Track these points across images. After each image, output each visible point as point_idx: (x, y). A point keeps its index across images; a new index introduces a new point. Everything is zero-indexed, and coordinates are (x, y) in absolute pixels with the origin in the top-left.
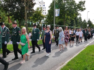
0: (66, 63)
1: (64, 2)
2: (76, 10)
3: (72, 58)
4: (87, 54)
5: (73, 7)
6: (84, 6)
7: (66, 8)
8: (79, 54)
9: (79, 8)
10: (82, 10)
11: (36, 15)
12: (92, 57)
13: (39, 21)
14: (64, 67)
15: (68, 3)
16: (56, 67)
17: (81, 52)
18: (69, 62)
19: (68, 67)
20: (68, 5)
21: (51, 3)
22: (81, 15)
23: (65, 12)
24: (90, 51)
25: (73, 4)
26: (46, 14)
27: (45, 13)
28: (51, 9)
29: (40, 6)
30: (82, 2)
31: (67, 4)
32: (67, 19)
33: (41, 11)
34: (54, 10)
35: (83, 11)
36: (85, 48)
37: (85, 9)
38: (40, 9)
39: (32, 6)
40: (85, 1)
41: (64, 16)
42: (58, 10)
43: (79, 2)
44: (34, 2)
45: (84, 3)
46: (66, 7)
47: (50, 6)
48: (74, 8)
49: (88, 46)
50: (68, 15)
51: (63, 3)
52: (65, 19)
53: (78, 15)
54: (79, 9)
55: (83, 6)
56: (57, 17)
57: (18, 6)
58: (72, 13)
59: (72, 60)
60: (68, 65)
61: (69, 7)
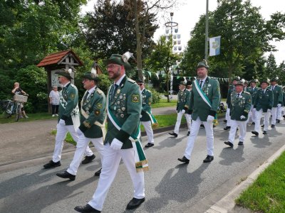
1: (229, 18)
2: (263, 37)
3: (265, 165)
5: (255, 31)
7: (237, 32)
9: (271, 32)
10: (281, 36)
11: (157, 54)
13: (165, 68)
14: (250, 188)
15: (240, 20)
16: (225, 186)
18: (262, 176)
20: (242, 24)
21: (197, 24)
22: (276, 50)
23: (232, 43)
25: (255, 21)
26: (182, 51)
27: (180, 49)
29: (167, 32)
30: (281, 16)
31: (237, 23)
32: (238, 61)
34: (203, 40)
35: (283, 39)
38: (167, 40)
39: (149, 33)
41: (230, 54)
42: (216, 40)
43: (272, 17)
44: (154, 24)
46: (234, 30)
47: (194, 31)
48: (258, 34)
50: (240, 51)
51: (226, 21)
52: (231, 61)
53: (269, 50)
54: (270, 36)
55: (281, 26)
56: (211, 58)
57: (116, 35)
58: (253, 47)
59: (268, 171)
61: (244, 32)
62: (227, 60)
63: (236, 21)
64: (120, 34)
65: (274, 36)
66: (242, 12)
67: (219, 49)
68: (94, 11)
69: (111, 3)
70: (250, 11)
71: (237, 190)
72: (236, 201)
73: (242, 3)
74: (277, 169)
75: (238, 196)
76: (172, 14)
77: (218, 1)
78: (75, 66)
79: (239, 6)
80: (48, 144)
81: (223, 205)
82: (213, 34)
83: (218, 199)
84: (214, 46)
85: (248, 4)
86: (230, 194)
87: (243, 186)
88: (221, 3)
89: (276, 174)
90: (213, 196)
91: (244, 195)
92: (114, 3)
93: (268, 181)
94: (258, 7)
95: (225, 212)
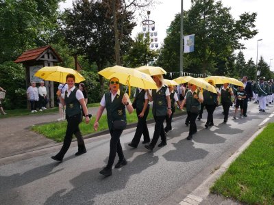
0: (226, 164)
1: (202, 17)
2: (233, 35)
3: (236, 155)
5: (226, 30)
6: (254, 26)
7: (209, 31)
8: (253, 144)
9: (241, 31)
10: (249, 35)
11: (135, 50)
13: (143, 64)
14: (222, 177)
15: (212, 19)
16: (200, 176)
18: (234, 164)
20: (214, 23)
21: (172, 22)
22: (245, 48)
23: (205, 41)
25: (226, 21)
26: (159, 48)
27: (157, 46)
29: (145, 30)
30: (248, 17)
31: (210, 22)
32: (211, 58)
34: (179, 37)
35: (250, 38)
36: (262, 130)
37: (255, 33)
38: (145, 37)
39: (127, 30)
40: (254, 15)
41: (204, 51)
42: (190, 37)
43: (241, 17)
44: (131, 21)
45: (254, 18)
46: (207, 28)
47: (170, 29)
48: (229, 33)
51: (200, 20)
52: (205, 58)
53: (239, 48)
54: (239, 34)
55: (249, 26)
56: (186, 55)
57: (95, 32)
58: (224, 45)
60: (231, 171)
61: (216, 31)
62: (200, 57)
63: (209, 20)
64: (98, 30)
65: (243, 35)
66: (214, 12)
67: (193, 47)
68: (72, 7)
70: (221, 11)
71: (211, 179)
72: (210, 189)
73: (214, 4)
74: (247, 157)
75: (212, 185)
76: (149, 13)
77: (192, 1)
78: (54, 62)
79: (212, 7)
80: (27, 140)
81: (198, 194)
82: (187, 32)
83: (194, 188)
84: (188, 44)
85: (219, 4)
86: (205, 182)
87: (217, 175)
88: (194, 3)
89: (247, 163)
90: (189, 186)
91: (218, 183)
93: (239, 170)
94: (228, 8)
95: (200, 200)
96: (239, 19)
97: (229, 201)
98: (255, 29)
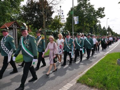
0: (85, 71)
1: (82, 9)
2: (95, 17)
3: (91, 67)
4: (107, 62)
5: (92, 14)
6: (104, 13)
7: (85, 15)
8: (99, 62)
9: (98, 15)
10: (102, 17)
11: (54, 23)
12: (112, 65)
13: (58, 29)
14: (83, 76)
15: (86, 10)
16: (74, 76)
17: (101, 61)
18: (89, 71)
19: (87, 76)
20: (87, 12)
21: (70, 11)
22: (100, 22)
23: (84, 19)
24: (110, 59)
25: (92, 11)
26: (65, 22)
27: (64, 21)
28: (69, 16)
29: (59, 14)
30: (101, 9)
32: (86, 26)
33: (59, 19)
34: (72, 17)
36: (104, 56)
37: (104, 16)
38: (58, 17)
39: (50, 14)
40: (104, 8)
41: (83, 23)
42: (77, 18)
43: (98, 9)
44: (52, 11)
47: (68, 14)
48: (93, 16)
49: (108, 54)
50: (87, 22)
52: (84, 26)
53: (98, 22)
54: (98, 16)
55: (102, 13)
57: (36, 15)
58: (91, 21)
59: (91, 69)
60: (87, 73)
61: (88, 15)
62: (82, 26)
64: (38, 14)
65: (99, 17)
66: (87, 6)
67: (78, 22)
69: (34, 1)
70: (90, 6)
71: (78, 77)
72: (77, 81)
73: (87, 3)
75: (78, 79)
76: (60, 7)
77: (78, 2)
78: (17, 28)
79: (86, 4)
81: (71, 83)
82: (76, 15)
83: (71, 81)
85: (89, 4)
86: (75, 78)
87: (81, 75)
88: (79, 3)
90: (69, 80)
92: (35, 1)
94: (93, 5)
95: (72, 85)
96: (97, 10)
97: (84, 85)
98: (104, 14)
